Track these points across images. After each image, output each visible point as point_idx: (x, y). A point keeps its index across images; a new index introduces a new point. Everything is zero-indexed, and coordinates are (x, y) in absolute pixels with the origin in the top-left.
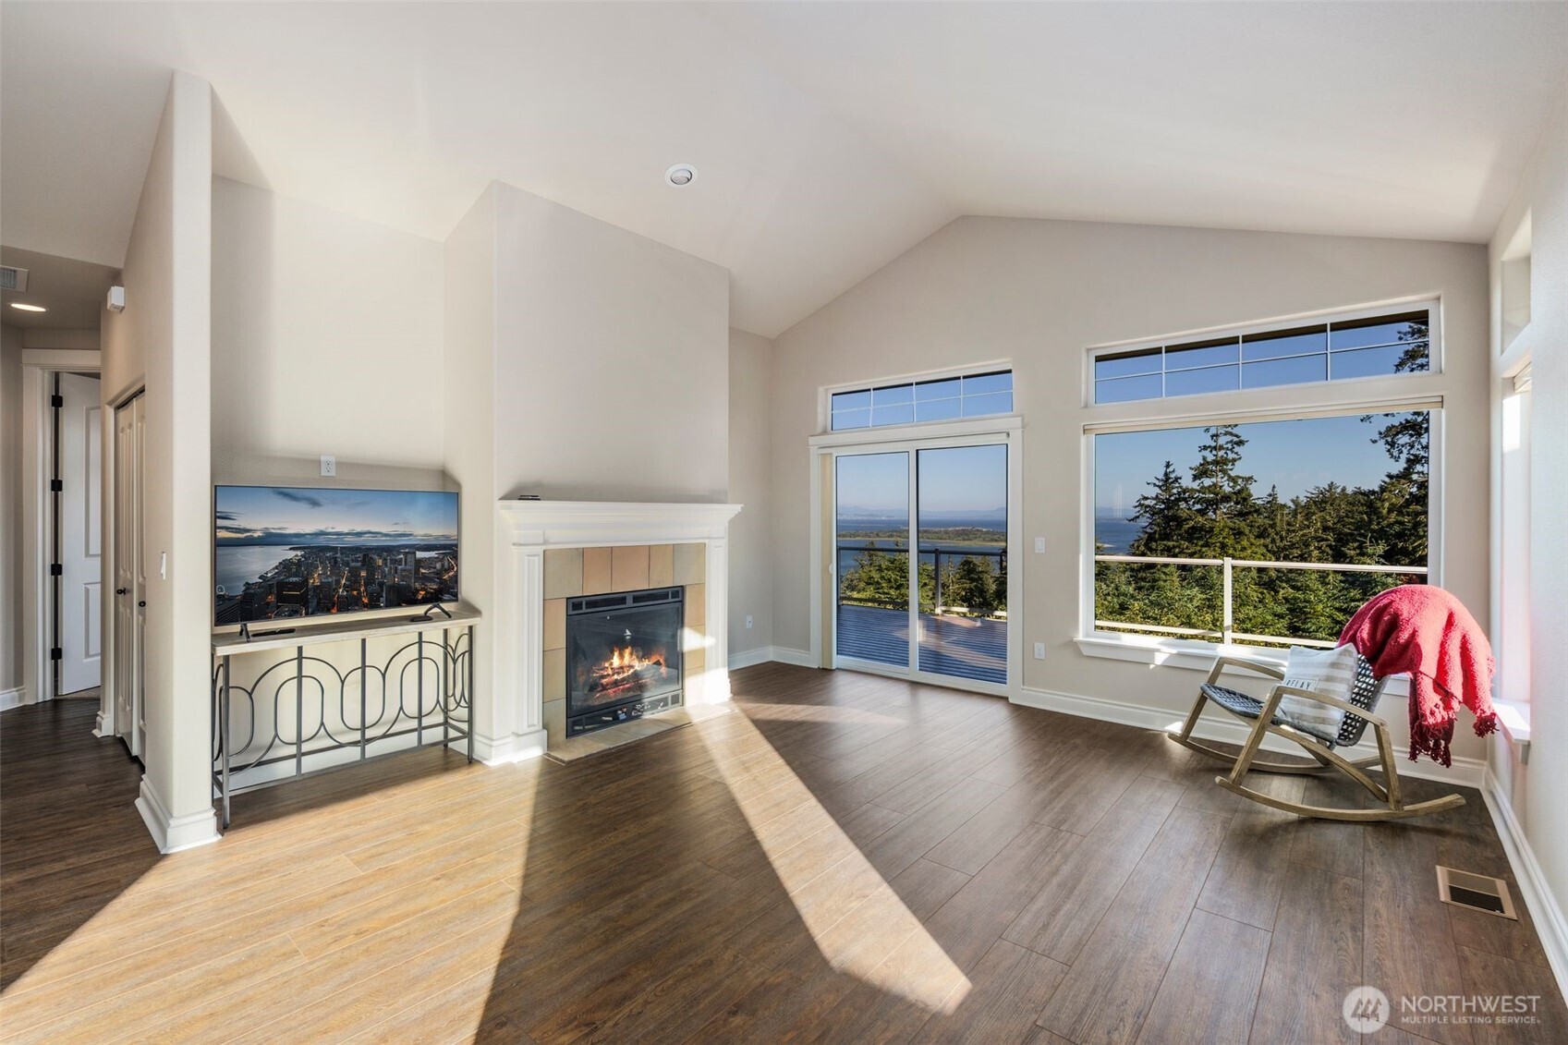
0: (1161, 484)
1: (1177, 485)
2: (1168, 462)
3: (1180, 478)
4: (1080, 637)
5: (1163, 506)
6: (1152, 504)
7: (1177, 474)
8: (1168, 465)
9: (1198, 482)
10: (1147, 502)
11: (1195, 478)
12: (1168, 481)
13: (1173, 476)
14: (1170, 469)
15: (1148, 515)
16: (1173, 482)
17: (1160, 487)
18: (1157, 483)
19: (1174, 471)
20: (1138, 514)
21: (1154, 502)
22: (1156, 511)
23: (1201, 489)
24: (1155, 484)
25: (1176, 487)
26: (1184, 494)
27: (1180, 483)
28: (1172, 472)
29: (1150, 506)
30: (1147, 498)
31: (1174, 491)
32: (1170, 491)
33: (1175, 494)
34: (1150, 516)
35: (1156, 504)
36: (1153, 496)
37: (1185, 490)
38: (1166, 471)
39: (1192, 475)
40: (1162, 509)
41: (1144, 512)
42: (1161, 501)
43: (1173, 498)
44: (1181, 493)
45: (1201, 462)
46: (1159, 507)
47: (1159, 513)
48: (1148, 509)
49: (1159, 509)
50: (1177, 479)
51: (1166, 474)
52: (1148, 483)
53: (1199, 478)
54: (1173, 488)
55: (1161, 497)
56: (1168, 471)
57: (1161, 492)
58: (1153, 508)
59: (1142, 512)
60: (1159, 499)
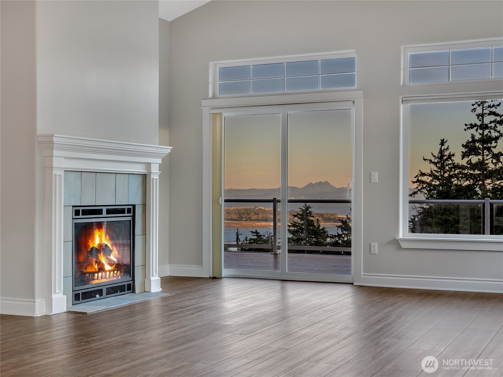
0: (436, 161)
1: (450, 162)
2: (443, 140)
3: (453, 155)
4: (401, 236)
5: (438, 183)
6: (428, 181)
7: (451, 151)
8: (443, 143)
9: (466, 159)
10: (424, 178)
11: (464, 155)
12: (442, 159)
13: (447, 153)
14: (445, 147)
15: (425, 191)
16: (447, 160)
17: (435, 164)
18: (433, 159)
19: (448, 148)
20: (416, 190)
21: (430, 178)
22: (432, 188)
23: (469, 166)
24: (431, 160)
25: (450, 164)
26: (455, 171)
27: (452, 160)
28: (446, 149)
29: (427, 183)
30: (423, 174)
31: (447, 168)
32: (444, 168)
33: (448, 170)
34: (426, 192)
35: (432, 181)
36: (429, 172)
37: (456, 167)
38: (441, 149)
39: (462, 152)
40: (437, 185)
41: (422, 188)
42: (436, 178)
43: (446, 175)
44: (453, 170)
45: (470, 140)
46: (435, 183)
47: (434, 190)
48: (424, 186)
49: (435, 186)
50: (450, 156)
51: (441, 152)
52: (424, 159)
53: (468, 156)
54: (447, 165)
55: (436, 174)
56: (443, 149)
57: (436, 169)
58: (429, 184)
59: (419, 188)
60: (435, 175)
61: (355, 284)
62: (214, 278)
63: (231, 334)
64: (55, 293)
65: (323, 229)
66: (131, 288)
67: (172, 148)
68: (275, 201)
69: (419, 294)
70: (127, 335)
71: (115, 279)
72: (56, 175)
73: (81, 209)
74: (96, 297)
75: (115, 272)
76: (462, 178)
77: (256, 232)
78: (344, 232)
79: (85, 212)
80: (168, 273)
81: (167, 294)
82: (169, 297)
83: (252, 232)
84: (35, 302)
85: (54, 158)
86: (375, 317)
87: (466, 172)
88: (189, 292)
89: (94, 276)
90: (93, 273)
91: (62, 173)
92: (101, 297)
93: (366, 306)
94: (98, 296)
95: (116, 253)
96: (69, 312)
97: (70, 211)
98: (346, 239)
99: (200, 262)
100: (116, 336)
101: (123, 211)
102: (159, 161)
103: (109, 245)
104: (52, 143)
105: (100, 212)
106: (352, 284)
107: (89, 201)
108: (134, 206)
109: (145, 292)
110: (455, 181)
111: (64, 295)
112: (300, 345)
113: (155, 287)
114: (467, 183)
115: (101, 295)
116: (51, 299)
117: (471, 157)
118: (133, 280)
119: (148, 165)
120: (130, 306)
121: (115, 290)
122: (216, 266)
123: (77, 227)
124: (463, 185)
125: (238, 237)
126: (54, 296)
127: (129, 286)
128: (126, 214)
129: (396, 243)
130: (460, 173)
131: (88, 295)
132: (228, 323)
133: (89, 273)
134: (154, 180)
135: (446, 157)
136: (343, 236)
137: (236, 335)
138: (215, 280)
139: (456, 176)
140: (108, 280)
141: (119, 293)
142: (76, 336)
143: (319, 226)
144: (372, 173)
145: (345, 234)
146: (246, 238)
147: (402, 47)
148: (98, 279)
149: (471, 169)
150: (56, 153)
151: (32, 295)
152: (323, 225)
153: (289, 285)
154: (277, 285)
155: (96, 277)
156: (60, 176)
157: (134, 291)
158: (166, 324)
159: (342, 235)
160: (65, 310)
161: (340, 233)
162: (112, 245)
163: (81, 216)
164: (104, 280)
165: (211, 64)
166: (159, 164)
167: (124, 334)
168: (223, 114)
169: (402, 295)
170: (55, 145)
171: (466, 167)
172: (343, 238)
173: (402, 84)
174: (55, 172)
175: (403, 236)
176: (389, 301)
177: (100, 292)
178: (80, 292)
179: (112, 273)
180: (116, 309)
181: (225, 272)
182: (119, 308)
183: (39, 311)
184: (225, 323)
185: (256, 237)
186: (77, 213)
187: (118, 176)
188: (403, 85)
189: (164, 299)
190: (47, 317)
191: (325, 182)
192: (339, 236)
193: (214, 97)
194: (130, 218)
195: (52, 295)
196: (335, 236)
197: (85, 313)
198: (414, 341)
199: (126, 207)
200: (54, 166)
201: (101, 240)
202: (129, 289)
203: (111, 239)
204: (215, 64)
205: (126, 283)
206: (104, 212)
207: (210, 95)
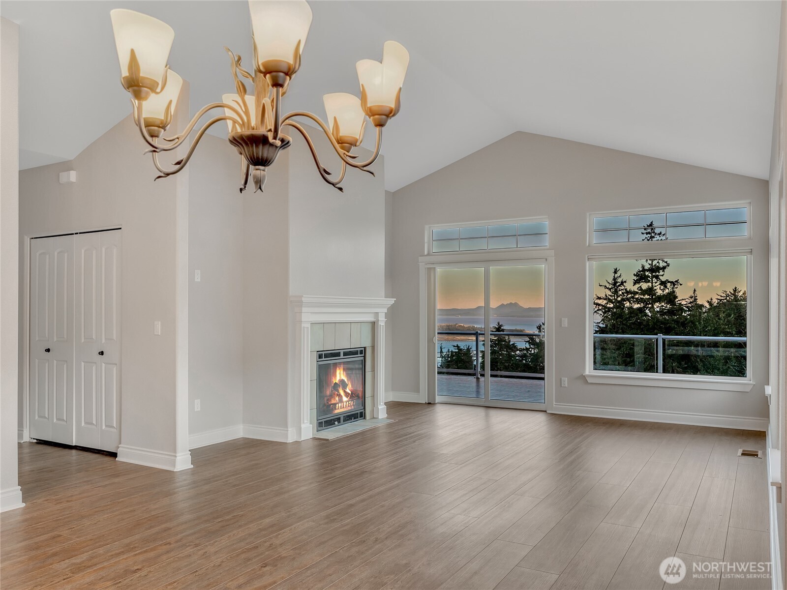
0: (610, 287)
1: (623, 288)
2: (616, 269)
3: (625, 282)
5: (612, 305)
6: (603, 304)
7: (623, 278)
8: (616, 271)
9: (637, 286)
10: (600, 302)
11: (635, 282)
12: (616, 285)
13: (619, 280)
14: (618, 275)
16: (619, 286)
17: (610, 289)
20: (593, 311)
21: (605, 302)
22: (607, 310)
23: (640, 291)
24: (605, 286)
25: (622, 290)
26: (627, 295)
27: (624, 286)
28: (619, 277)
29: (602, 305)
30: (599, 298)
31: (620, 293)
32: (618, 292)
33: (621, 295)
34: (602, 313)
35: (607, 303)
36: (604, 296)
37: (628, 292)
38: (614, 276)
39: (634, 280)
40: (611, 308)
41: (598, 310)
42: (610, 301)
43: (619, 299)
44: (626, 295)
45: (641, 269)
46: (610, 306)
47: (609, 311)
48: (600, 308)
49: (609, 308)
50: (622, 283)
51: (615, 279)
52: (600, 285)
53: (639, 283)
54: (619, 290)
55: (610, 297)
56: (616, 277)
57: (610, 294)
58: (604, 307)
59: (596, 310)
60: (609, 299)
61: (548, 412)
62: (429, 403)
63: (448, 464)
64: (304, 423)
65: (513, 344)
66: (362, 415)
67: (395, 299)
68: (476, 334)
69: (604, 423)
70: (363, 463)
71: (350, 408)
72: (304, 327)
73: (323, 353)
74: (335, 424)
75: (350, 402)
76: (634, 302)
77: (458, 346)
78: (531, 346)
79: (326, 356)
80: (391, 399)
81: (392, 421)
82: (393, 423)
83: (454, 346)
84: (288, 431)
85: (302, 314)
86: (566, 448)
87: (637, 297)
88: (410, 418)
89: (336, 406)
90: (335, 404)
91: (309, 325)
92: (340, 424)
93: (560, 436)
94: (336, 423)
95: (351, 386)
96: (314, 439)
97: (315, 355)
98: (533, 352)
99: (417, 390)
100: (354, 464)
101: (356, 353)
102: (385, 310)
103: (346, 380)
104: (302, 302)
105: (338, 355)
106: (546, 411)
107: (330, 346)
108: (365, 348)
109: (374, 418)
110: (627, 304)
111: (310, 424)
112: (506, 477)
113: (382, 413)
114: (639, 306)
115: (339, 422)
116: (300, 428)
117: (641, 283)
118: (364, 409)
119: (377, 314)
120: (363, 433)
121: (351, 417)
122: (431, 392)
123: (320, 368)
124: (634, 307)
125: (441, 350)
126: (303, 426)
127: (361, 413)
128: (359, 355)
129: (583, 378)
130: (633, 297)
131: (330, 423)
132: (444, 452)
133: (332, 404)
134: (381, 326)
135: (619, 284)
136: (531, 350)
137: (451, 465)
138: (430, 405)
139: (628, 300)
140: (345, 410)
141: (353, 420)
142: (323, 464)
143: (510, 341)
144: (563, 319)
145: (532, 349)
146: (449, 350)
147: (588, 214)
148: (338, 409)
149: (641, 294)
150: (304, 309)
151: (285, 425)
152: (513, 340)
153: (493, 412)
154: (481, 412)
155: (337, 408)
156: (308, 328)
157: (365, 418)
158: (393, 452)
159: (530, 348)
160: (311, 437)
161: (528, 347)
162: (348, 380)
163: (323, 359)
164: (342, 410)
165: (427, 227)
166: (385, 313)
167: (360, 461)
168: (436, 268)
169: (588, 424)
170: (303, 304)
171: (637, 293)
172: (531, 351)
173: (587, 245)
174: (303, 325)
175: (589, 373)
176: (578, 431)
177: (339, 420)
178: (323, 420)
179: (348, 403)
180: (352, 436)
181: (438, 399)
182: (354, 435)
183: (291, 438)
184: (442, 452)
185: (457, 350)
186: (320, 357)
187: (352, 324)
188: (589, 246)
189: (390, 425)
190: (297, 443)
191: (515, 303)
192: (527, 349)
193: (428, 254)
194: (362, 358)
195: (301, 425)
196: (524, 349)
197: (327, 440)
198: (604, 475)
199: (359, 349)
200: (303, 320)
201: (340, 376)
202: (361, 416)
203: (348, 376)
204: (430, 227)
205: (359, 412)
206: (342, 354)
207: (426, 253)
